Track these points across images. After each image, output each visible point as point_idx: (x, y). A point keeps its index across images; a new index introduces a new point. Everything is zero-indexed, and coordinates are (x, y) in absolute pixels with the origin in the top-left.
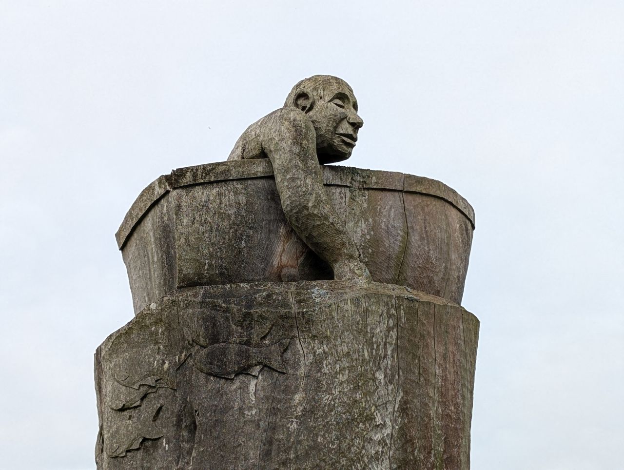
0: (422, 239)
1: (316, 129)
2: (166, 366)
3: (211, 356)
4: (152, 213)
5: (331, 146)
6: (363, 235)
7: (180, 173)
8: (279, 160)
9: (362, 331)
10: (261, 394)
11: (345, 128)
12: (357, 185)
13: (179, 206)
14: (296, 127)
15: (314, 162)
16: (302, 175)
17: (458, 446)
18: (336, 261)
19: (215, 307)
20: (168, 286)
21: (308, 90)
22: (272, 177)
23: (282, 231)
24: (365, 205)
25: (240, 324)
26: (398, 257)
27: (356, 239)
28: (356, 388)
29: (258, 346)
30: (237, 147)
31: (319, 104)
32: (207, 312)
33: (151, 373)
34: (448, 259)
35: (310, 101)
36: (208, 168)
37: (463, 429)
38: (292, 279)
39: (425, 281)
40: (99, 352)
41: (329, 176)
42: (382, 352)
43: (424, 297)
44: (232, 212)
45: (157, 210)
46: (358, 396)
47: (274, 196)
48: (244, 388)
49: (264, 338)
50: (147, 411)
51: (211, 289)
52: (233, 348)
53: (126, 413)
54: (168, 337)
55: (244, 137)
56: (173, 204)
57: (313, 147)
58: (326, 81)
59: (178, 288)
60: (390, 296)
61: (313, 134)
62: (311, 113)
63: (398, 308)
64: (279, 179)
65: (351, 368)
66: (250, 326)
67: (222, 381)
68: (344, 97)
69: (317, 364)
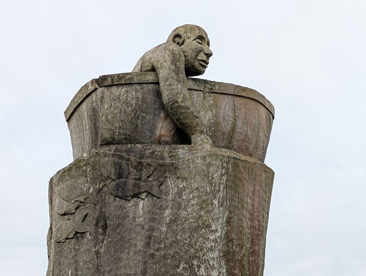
0: (243, 123)
1: (185, 56)
2: (91, 190)
3: (118, 186)
4: (86, 101)
5: (193, 66)
6: (209, 120)
7: (104, 78)
8: (163, 73)
9: (206, 176)
10: (146, 209)
11: (202, 57)
12: (207, 90)
13: (103, 98)
14: (173, 54)
15: (183, 75)
16: (175, 83)
17: (259, 244)
18: (193, 134)
19: (121, 157)
20: (94, 143)
21: (181, 33)
22: (158, 83)
23: (162, 115)
24: (211, 102)
25: (136, 168)
26: (229, 134)
27: (205, 121)
28: (201, 209)
29: (145, 181)
30: (138, 64)
31: (188, 41)
32: (117, 160)
33: (82, 194)
34: (258, 136)
35: (182, 39)
36: (121, 76)
37: (262, 235)
38: (167, 143)
39: (244, 148)
40: (51, 180)
41: (191, 84)
42: (217, 188)
43: (243, 157)
44: (133, 102)
45: (89, 99)
46: (202, 213)
47: (158, 94)
48: (136, 205)
49: (149, 177)
50: (79, 216)
51: (119, 147)
52: (131, 182)
53: (67, 217)
54: (93, 174)
55: (143, 59)
56: (99, 96)
57: (183, 66)
58: (192, 28)
59: (101, 145)
60: (223, 156)
61: (183, 59)
62: (182, 47)
63: (228, 163)
64: (162, 84)
65: (199, 197)
66: (141, 170)
67: (123, 201)
68: (202, 38)
69: (179, 193)
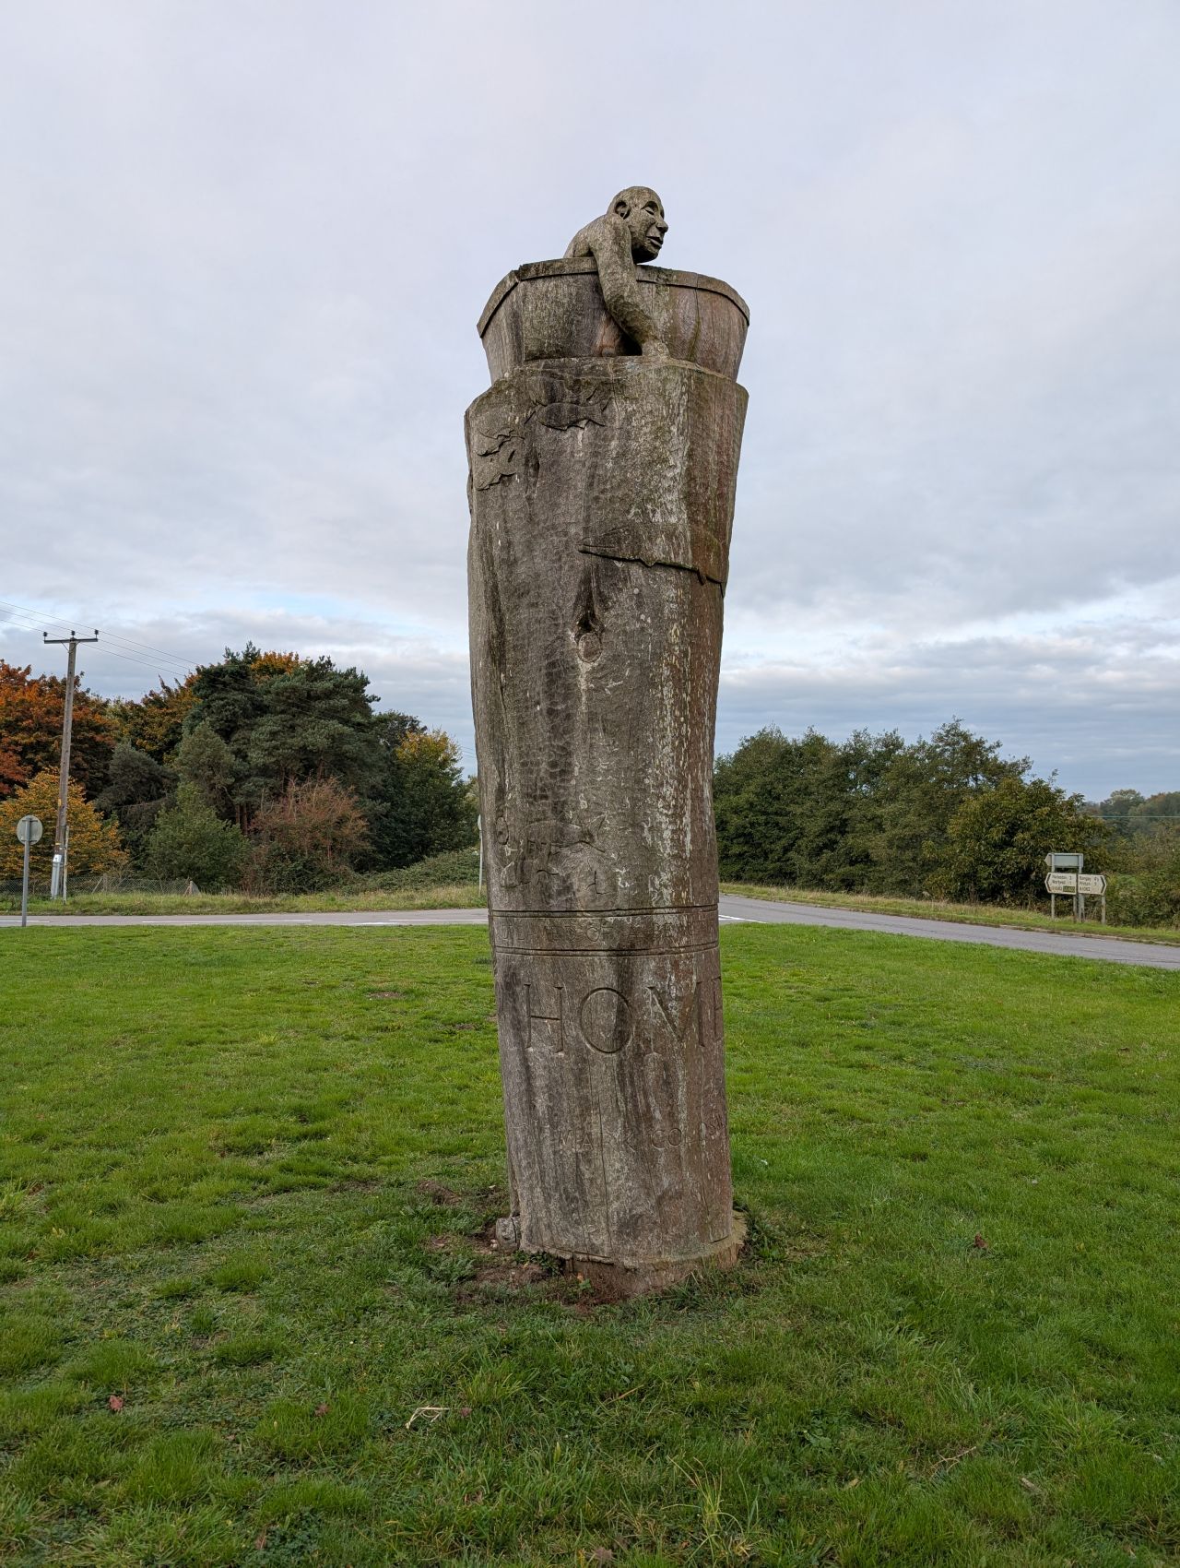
0: (709, 328)
1: (632, 233)
2: (517, 420)
3: (550, 412)
4: (505, 303)
5: (642, 247)
6: (665, 323)
7: (525, 268)
8: (603, 257)
9: (662, 395)
10: (587, 441)
11: (654, 232)
12: (661, 281)
13: (525, 295)
14: (616, 229)
15: (629, 259)
16: (620, 270)
17: (728, 486)
18: (644, 342)
19: (553, 375)
20: (517, 360)
21: (626, 199)
22: (596, 273)
23: (604, 318)
24: (667, 299)
25: (571, 388)
26: (690, 342)
27: (660, 326)
28: (656, 438)
29: (584, 405)
30: (569, 248)
31: (635, 210)
32: (547, 379)
33: (506, 426)
34: (728, 346)
35: (627, 208)
36: (547, 265)
37: (731, 474)
38: (610, 355)
39: (710, 362)
40: (467, 413)
41: (641, 274)
42: (676, 412)
43: (707, 371)
44: (565, 301)
45: (508, 300)
46: (658, 444)
47: (598, 288)
48: (574, 437)
49: (589, 399)
50: (504, 455)
51: (549, 362)
53: (489, 457)
54: (518, 399)
55: (575, 240)
56: (521, 294)
57: (628, 246)
58: (640, 191)
59: (526, 361)
60: (683, 369)
61: (628, 236)
62: (628, 219)
63: (689, 378)
64: (601, 274)
65: (653, 423)
66: (579, 390)
67: (558, 432)
68: (653, 205)
69: (628, 419)
